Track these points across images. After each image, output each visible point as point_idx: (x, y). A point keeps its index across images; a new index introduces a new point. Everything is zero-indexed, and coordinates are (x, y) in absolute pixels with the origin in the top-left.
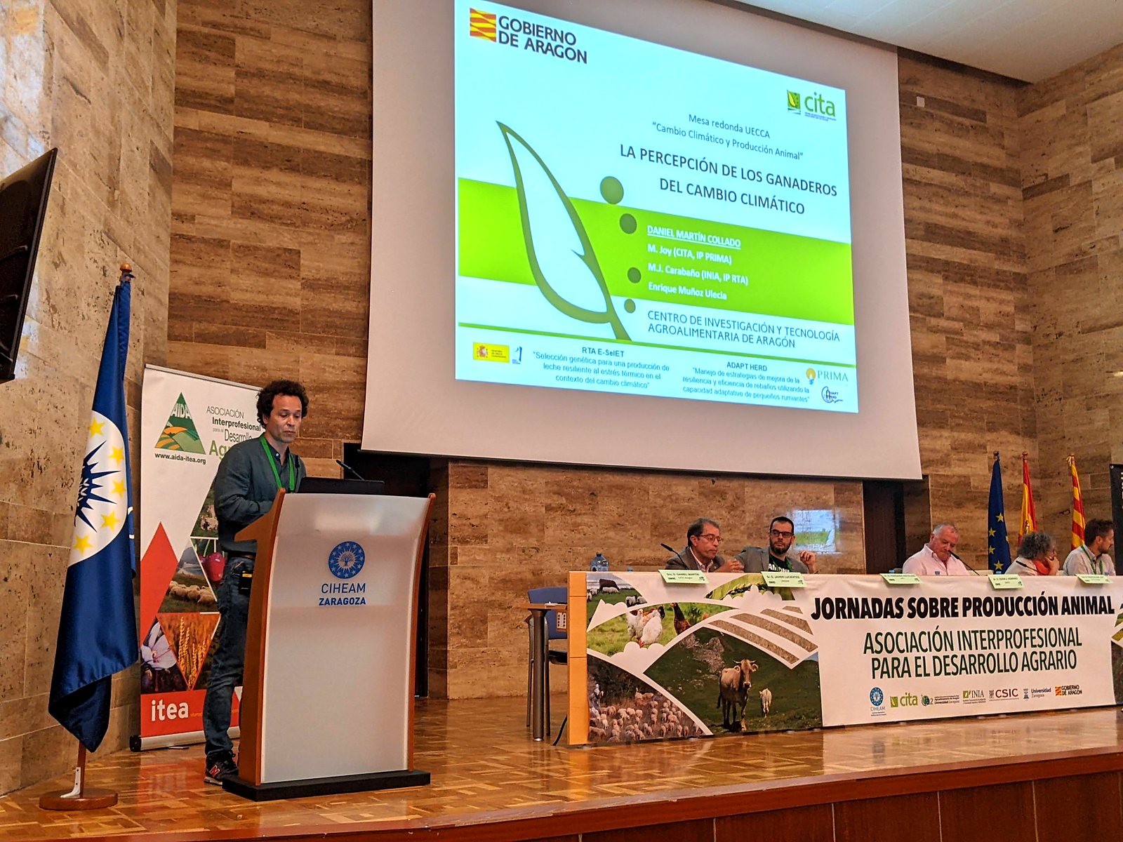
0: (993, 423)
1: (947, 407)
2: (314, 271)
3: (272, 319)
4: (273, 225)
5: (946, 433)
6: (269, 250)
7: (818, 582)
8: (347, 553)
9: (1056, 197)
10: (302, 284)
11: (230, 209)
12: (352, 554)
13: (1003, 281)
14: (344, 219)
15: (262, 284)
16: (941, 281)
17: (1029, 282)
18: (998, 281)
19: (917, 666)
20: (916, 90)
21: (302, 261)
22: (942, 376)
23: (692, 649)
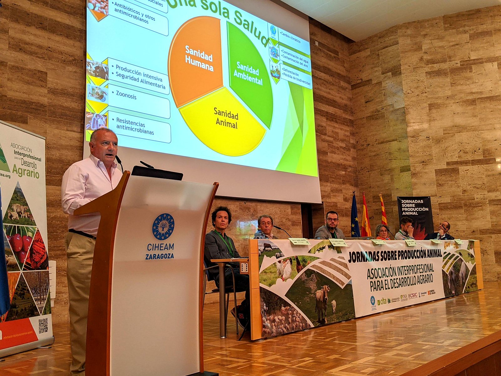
0: (344, 181)
1: (329, 173)
2: (55, 84)
3: (31, 108)
4: (32, 57)
5: (329, 184)
6: (30, 70)
7: (350, 244)
8: (164, 222)
9: (366, 88)
10: (48, 91)
11: (8, 45)
12: (167, 222)
13: (346, 122)
14: (71, 59)
15: (25, 88)
16: (325, 120)
17: (354, 123)
18: (345, 122)
19: (386, 284)
20: (315, 38)
21: (48, 78)
22: (327, 160)
23: (304, 281)
